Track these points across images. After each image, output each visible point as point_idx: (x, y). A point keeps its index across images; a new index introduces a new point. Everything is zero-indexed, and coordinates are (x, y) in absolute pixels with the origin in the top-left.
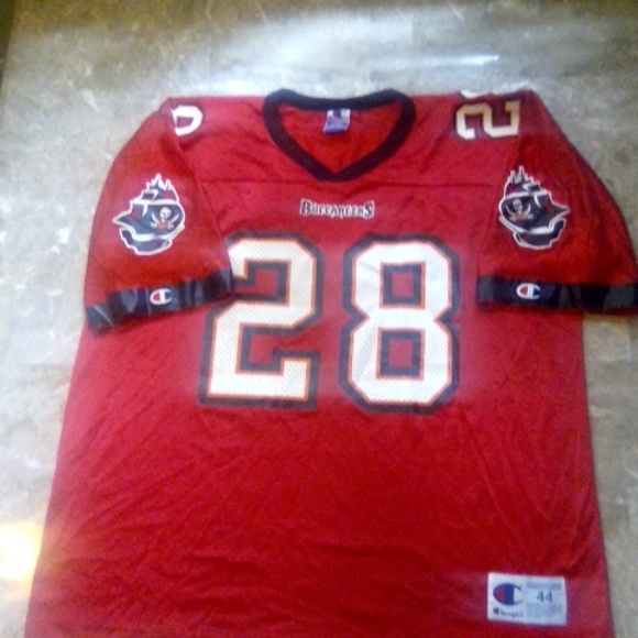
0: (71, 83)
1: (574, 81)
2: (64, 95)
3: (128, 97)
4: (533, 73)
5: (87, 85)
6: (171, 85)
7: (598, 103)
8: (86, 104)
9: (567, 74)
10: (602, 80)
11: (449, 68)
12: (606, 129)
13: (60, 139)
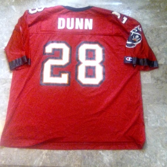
0: (9, 4)
1: (141, 11)
2: (7, 6)
3: (24, 8)
4: (131, 8)
5: (13, 4)
6: (35, 5)
7: (147, 17)
8: (12, 9)
9: (139, 9)
10: (148, 11)
11: (109, 5)
12: (148, 24)
13: (6, 18)
